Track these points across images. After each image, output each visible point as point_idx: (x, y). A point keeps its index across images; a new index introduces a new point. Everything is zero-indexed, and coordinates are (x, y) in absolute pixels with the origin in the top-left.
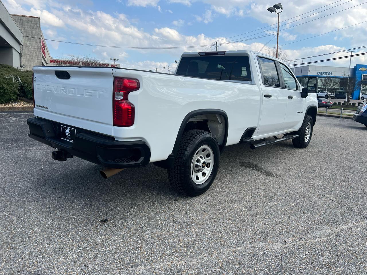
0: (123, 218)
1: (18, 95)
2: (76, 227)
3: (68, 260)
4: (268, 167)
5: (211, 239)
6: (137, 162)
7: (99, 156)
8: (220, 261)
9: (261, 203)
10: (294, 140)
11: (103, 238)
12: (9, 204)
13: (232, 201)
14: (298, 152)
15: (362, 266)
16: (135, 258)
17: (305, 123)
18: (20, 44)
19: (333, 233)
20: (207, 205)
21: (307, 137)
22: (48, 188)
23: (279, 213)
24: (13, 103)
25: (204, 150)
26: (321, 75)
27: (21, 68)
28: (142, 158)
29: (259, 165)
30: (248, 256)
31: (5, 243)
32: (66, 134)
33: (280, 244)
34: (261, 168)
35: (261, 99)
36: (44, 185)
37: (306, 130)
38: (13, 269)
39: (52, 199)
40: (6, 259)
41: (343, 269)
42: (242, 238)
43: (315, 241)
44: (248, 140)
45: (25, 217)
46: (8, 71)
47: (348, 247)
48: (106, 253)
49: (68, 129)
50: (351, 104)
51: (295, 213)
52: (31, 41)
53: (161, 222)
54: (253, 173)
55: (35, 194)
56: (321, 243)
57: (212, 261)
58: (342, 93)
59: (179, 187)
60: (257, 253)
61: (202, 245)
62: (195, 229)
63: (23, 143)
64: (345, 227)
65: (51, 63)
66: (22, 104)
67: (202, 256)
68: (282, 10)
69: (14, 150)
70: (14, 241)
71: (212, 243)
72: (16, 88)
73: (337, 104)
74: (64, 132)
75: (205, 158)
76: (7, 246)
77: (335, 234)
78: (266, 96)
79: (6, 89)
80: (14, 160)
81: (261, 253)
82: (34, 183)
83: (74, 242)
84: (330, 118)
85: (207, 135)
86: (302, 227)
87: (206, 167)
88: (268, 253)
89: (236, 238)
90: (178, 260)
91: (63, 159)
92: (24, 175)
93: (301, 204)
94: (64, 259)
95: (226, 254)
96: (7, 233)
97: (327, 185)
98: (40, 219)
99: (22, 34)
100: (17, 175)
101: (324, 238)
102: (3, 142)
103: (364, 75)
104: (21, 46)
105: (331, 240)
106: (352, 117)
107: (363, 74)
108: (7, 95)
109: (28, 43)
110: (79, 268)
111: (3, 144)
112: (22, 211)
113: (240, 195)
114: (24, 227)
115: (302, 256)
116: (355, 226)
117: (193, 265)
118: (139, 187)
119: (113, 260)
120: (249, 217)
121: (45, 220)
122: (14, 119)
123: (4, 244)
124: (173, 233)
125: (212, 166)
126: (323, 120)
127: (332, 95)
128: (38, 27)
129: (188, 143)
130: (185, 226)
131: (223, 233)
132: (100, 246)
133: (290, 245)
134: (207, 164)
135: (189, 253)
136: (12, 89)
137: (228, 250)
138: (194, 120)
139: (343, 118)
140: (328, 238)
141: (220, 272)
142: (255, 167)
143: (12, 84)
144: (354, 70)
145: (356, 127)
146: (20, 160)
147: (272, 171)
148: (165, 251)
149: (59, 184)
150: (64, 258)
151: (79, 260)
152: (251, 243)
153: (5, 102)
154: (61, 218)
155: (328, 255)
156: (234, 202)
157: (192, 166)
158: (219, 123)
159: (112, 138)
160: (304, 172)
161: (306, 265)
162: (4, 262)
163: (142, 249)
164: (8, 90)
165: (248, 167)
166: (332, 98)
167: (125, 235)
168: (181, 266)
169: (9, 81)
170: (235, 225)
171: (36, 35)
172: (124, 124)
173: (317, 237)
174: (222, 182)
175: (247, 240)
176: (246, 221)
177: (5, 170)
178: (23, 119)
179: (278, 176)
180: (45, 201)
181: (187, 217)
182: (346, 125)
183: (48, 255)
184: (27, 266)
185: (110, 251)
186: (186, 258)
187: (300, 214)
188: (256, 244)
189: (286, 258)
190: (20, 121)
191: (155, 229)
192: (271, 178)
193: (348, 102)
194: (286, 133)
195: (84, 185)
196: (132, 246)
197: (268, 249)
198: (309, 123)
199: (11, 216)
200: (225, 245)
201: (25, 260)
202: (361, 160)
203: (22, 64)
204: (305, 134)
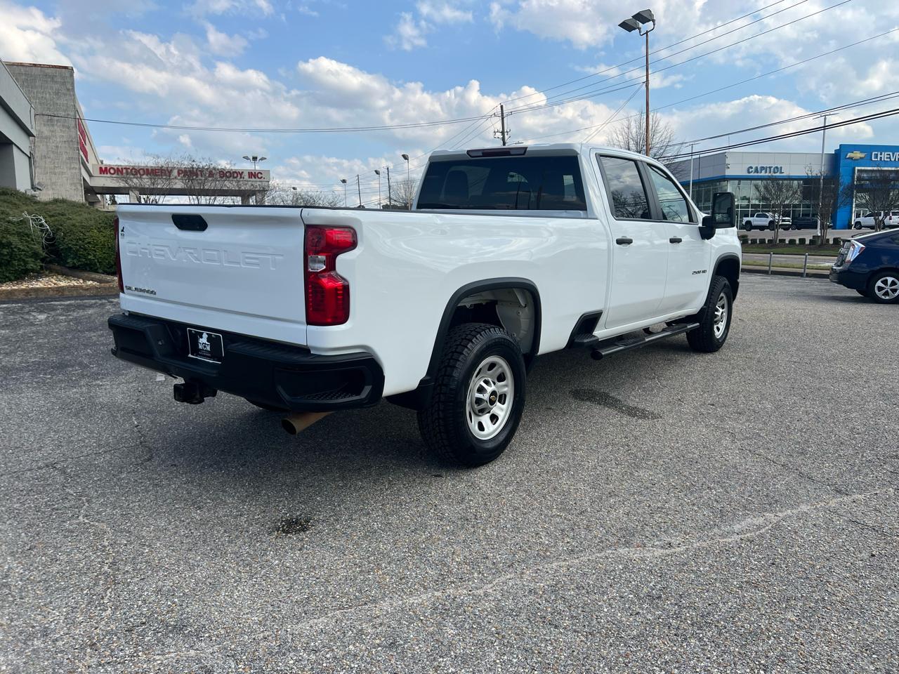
0: (331, 516)
1: (43, 260)
2: (237, 537)
3: (236, 597)
4: (633, 398)
5: (517, 546)
6: (358, 398)
7: (280, 388)
8: (539, 586)
9: (618, 473)
10: (690, 334)
11: (297, 555)
12: (85, 501)
13: (557, 472)
14: (700, 363)
15: (821, 581)
16: (368, 588)
17: (712, 294)
18: (29, 134)
19: (768, 523)
20: (505, 483)
21: (719, 325)
22: (159, 465)
23: (658, 491)
24: (31, 278)
25: (492, 366)
26: (756, 174)
27: (33, 192)
28: (367, 390)
29: (612, 394)
30: (594, 574)
31: (100, 574)
32: (200, 347)
33: (659, 550)
34: (617, 400)
35: (609, 247)
36: (149, 460)
37: (717, 310)
38: (132, 620)
39: (173, 486)
40: (111, 604)
41: (784, 588)
42: (582, 542)
43: (730, 540)
44: (585, 341)
45: (128, 524)
46: (11, 202)
47: (797, 549)
48: (310, 581)
49: (205, 336)
50: (831, 242)
51: (690, 490)
52: (53, 125)
53: (412, 520)
54: (599, 413)
55: (136, 479)
56: (741, 543)
57: (524, 585)
58: (808, 215)
59: (443, 448)
60: (612, 568)
61: (501, 557)
62: (483, 530)
63: (76, 370)
64: (794, 511)
65: (102, 175)
66: (54, 281)
67: (503, 579)
68: (654, 25)
69: (61, 387)
70: (118, 570)
71: (521, 555)
72: (38, 243)
73: (797, 242)
74: (195, 343)
75: (494, 384)
76: (106, 581)
77: (771, 525)
78: (620, 242)
79: (15, 247)
80: (69, 409)
81: (620, 567)
82: (127, 456)
83: (240, 566)
84: (779, 279)
85: (497, 334)
86: (704, 515)
87: (498, 404)
88: (634, 567)
89: (568, 542)
90: (456, 588)
91: (197, 399)
92: (100, 440)
93: (704, 470)
94: (227, 596)
95: (550, 572)
96: (98, 556)
97: (761, 430)
98: (158, 526)
99: (33, 110)
100: (84, 442)
101: (748, 535)
102: (31, 370)
103: (859, 168)
104: (31, 138)
105: (762, 536)
106: (827, 272)
107: (857, 168)
108: (19, 260)
109: (46, 131)
110: (263, 610)
111: (33, 376)
112: (117, 512)
113: (574, 459)
114: (131, 544)
115: (701, 569)
116: (814, 509)
117: (486, 595)
118: (355, 453)
119: (327, 594)
120: (594, 502)
121: (170, 527)
122: (42, 317)
123: (100, 577)
124: (439, 539)
125: (510, 399)
126: (761, 283)
127: (783, 221)
128: (68, 90)
129: (457, 352)
130: (463, 525)
131: (543, 534)
132: (295, 571)
133: (678, 550)
134: (501, 396)
135: (476, 575)
136: (28, 247)
137: (554, 565)
138: (467, 303)
139: (810, 277)
140: (757, 533)
141: (540, 604)
142: (604, 400)
143: (28, 235)
144: (835, 160)
145: (837, 297)
146: (82, 409)
147: (641, 406)
148: (427, 573)
149: (181, 455)
150: (227, 594)
151: (259, 597)
152: (600, 551)
153: (13, 278)
154: (203, 522)
155: (756, 565)
156: (560, 473)
157: (468, 401)
158: (520, 306)
159: (304, 350)
160: (713, 405)
161: (710, 584)
162: (110, 609)
163: (380, 572)
164: (19, 249)
165: (589, 399)
166: (786, 228)
167: (342, 547)
168: (462, 598)
169: (20, 229)
170: (565, 518)
171: (64, 111)
172: (329, 320)
173: (734, 532)
174: (534, 434)
175: (591, 546)
176: (589, 510)
177: (55, 431)
178: (64, 315)
179: (655, 416)
180: (160, 491)
181: (464, 508)
182: (814, 293)
183: (194, 590)
184: (157, 613)
185: (317, 578)
186: (470, 583)
187: (701, 490)
188: (610, 551)
189: (671, 573)
190: (56, 322)
191: (402, 534)
192: (640, 421)
193: (822, 236)
194: (669, 319)
195: (234, 456)
196: (360, 567)
197: (635, 560)
198: (722, 295)
199: (97, 524)
200: (548, 557)
201: (150, 603)
202: (841, 372)
203: (36, 182)
204: (715, 320)
